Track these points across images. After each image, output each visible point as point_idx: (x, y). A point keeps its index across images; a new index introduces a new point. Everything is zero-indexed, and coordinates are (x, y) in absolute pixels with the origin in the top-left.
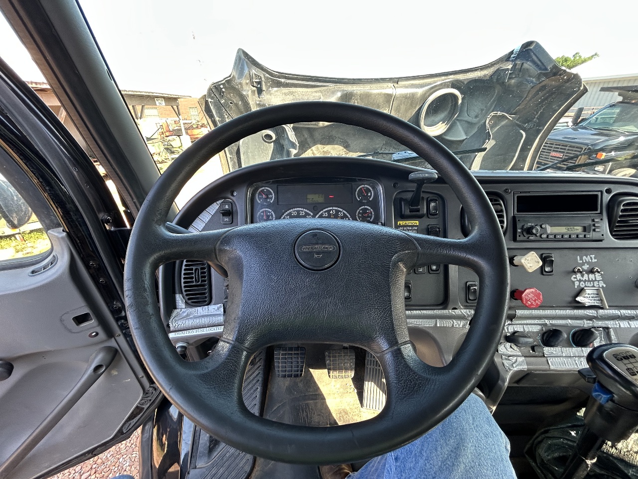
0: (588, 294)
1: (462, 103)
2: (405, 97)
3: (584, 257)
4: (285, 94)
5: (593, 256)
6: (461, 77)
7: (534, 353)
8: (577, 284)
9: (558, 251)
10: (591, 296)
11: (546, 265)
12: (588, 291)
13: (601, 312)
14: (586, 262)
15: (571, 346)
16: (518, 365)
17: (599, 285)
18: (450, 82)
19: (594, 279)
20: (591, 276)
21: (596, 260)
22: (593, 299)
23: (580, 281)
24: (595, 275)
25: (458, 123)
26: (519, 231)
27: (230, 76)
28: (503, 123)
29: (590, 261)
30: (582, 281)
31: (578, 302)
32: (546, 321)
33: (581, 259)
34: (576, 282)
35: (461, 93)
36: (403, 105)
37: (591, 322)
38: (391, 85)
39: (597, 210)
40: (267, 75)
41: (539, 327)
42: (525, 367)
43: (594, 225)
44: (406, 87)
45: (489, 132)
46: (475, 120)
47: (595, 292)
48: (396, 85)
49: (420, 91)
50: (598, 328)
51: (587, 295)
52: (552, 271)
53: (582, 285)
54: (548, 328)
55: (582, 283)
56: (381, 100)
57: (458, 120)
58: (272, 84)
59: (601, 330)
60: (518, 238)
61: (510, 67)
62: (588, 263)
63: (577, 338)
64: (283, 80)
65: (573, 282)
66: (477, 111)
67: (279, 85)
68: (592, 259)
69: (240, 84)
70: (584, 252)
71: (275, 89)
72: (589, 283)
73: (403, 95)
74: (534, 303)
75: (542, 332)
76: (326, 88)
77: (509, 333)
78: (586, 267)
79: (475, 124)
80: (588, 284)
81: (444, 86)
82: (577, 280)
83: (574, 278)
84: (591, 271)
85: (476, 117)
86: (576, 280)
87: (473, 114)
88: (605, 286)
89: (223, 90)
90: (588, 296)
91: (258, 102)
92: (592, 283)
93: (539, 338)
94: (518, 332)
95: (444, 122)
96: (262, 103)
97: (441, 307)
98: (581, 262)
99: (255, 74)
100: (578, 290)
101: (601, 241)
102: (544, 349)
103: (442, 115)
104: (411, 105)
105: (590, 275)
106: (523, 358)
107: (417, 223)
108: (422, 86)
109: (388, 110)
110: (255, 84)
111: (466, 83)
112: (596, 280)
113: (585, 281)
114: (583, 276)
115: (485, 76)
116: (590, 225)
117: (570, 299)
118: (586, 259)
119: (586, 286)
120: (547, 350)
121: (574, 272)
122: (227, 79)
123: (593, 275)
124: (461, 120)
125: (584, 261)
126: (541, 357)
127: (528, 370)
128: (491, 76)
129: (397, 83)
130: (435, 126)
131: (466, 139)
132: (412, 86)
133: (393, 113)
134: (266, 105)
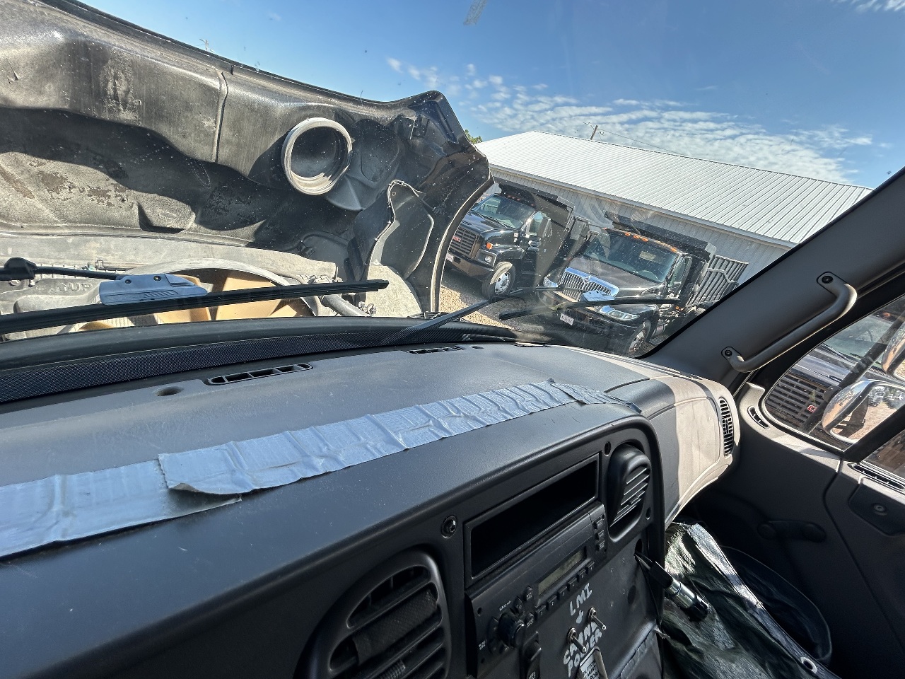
1: (353, 152)
3: (578, 598)
5: (588, 587)
17: (594, 640)
18: (332, 109)
20: (587, 631)
21: (591, 591)
23: (574, 655)
25: (349, 183)
28: (409, 199)
29: (585, 599)
30: (577, 652)
33: (574, 605)
34: (569, 664)
35: (351, 136)
36: (246, 121)
38: (215, 70)
43: (597, 537)
45: (391, 208)
46: (373, 184)
47: (592, 659)
48: (228, 76)
53: (577, 661)
57: (348, 176)
61: (414, 118)
62: (583, 606)
65: (566, 668)
66: (374, 170)
68: (586, 595)
73: (244, 101)
78: (580, 618)
79: (373, 190)
81: (323, 112)
82: (571, 658)
83: (567, 657)
84: (586, 622)
85: (374, 179)
87: (369, 173)
88: (601, 635)
92: (588, 644)
95: (327, 175)
98: (575, 611)
104: (264, 127)
105: (585, 629)
109: (212, 121)
111: (357, 119)
112: (591, 634)
113: (580, 650)
115: (383, 119)
121: (567, 643)
123: (588, 626)
124: (353, 178)
125: (578, 607)
128: (392, 124)
129: (232, 73)
130: (313, 178)
131: (361, 210)
132: (264, 91)
133: (226, 131)
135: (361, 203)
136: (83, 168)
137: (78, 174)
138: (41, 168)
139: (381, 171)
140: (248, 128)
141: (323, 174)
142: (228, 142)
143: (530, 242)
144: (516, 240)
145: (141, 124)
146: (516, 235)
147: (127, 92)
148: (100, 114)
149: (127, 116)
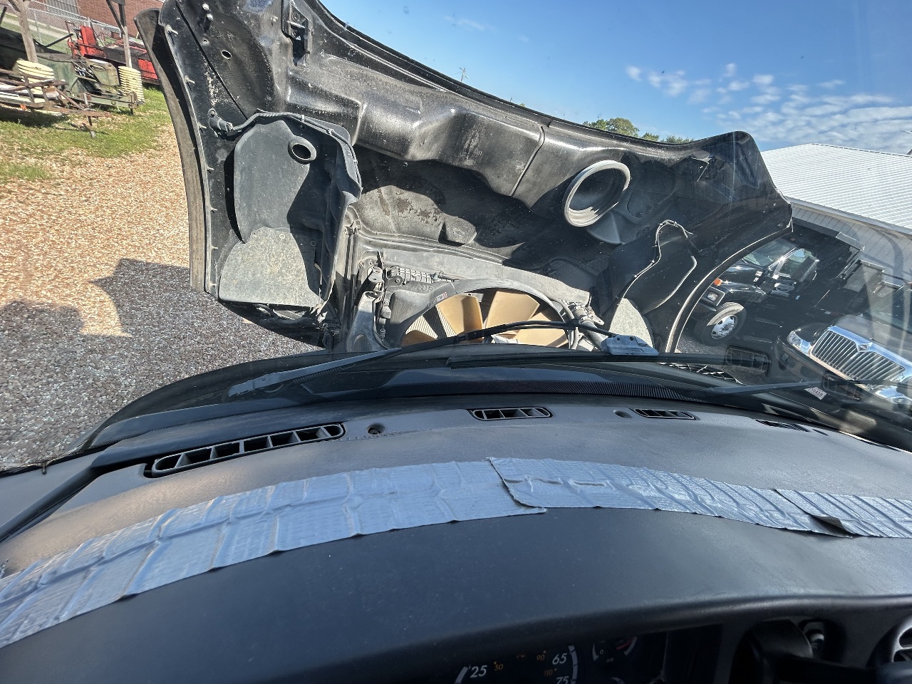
1: (628, 190)
2: (555, 153)
6: (639, 150)
18: (622, 152)
25: (612, 216)
35: (632, 175)
36: (548, 165)
38: (538, 125)
40: (321, 22)
44: (560, 137)
45: (657, 247)
46: (635, 219)
48: (546, 128)
49: (578, 152)
56: (519, 146)
57: (614, 212)
58: (327, 44)
61: (706, 160)
64: (351, 45)
66: (641, 207)
69: (256, 18)
71: (333, 57)
73: (553, 149)
76: (430, 91)
85: (638, 215)
87: (634, 208)
89: (210, 16)
91: (290, 73)
95: (594, 209)
96: (299, 78)
99: (295, 10)
103: (594, 197)
104: (560, 168)
108: (583, 144)
109: (523, 165)
110: (291, 31)
111: (642, 161)
115: (669, 160)
124: (619, 215)
129: (548, 126)
130: (582, 211)
131: (620, 244)
132: (570, 140)
133: (530, 173)
134: (309, 85)
135: (621, 238)
136: (423, 196)
137: (418, 200)
138: (401, 196)
139: (649, 208)
140: (547, 169)
141: (591, 208)
142: (528, 181)
143: (777, 285)
144: (757, 279)
145: (475, 169)
146: (759, 274)
147: (475, 147)
148: (453, 162)
149: (468, 163)
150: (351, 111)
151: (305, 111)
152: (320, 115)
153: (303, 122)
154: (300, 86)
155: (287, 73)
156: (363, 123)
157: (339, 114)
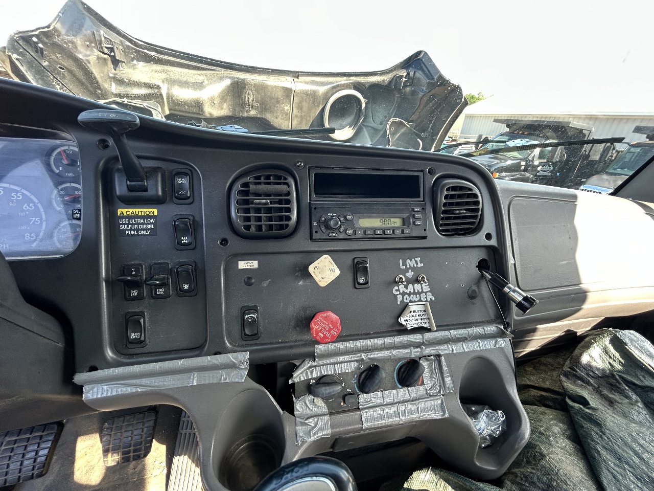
0: (414, 312)
1: (366, 107)
2: (306, 93)
3: (408, 261)
4: (156, 71)
5: (418, 259)
6: (362, 79)
7: (345, 405)
8: (400, 298)
9: (375, 254)
10: (417, 314)
11: (359, 274)
12: (413, 308)
13: (428, 336)
14: (410, 268)
15: (395, 388)
16: (318, 431)
17: (426, 298)
18: (352, 83)
19: (420, 291)
20: (417, 287)
21: (422, 265)
22: (420, 317)
23: (403, 294)
24: (421, 284)
25: (364, 129)
26: (315, 224)
27: (48, 27)
28: (403, 130)
29: (415, 266)
30: (406, 293)
31: (401, 325)
32: (363, 355)
33: (404, 264)
34: (398, 296)
35: (364, 98)
36: (304, 102)
37: (419, 349)
38: (290, 79)
39: (419, 197)
40: (128, 43)
41: (354, 366)
42: (328, 432)
43: (414, 216)
44: (307, 83)
45: (389, 137)
46: (380, 127)
47: (422, 308)
48: (296, 80)
49: (322, 90)
50: (429, 356)
51: (412, 313)
52: (367, 283)
53: (407, 299)
54: (367, 366)
55: (406, 296)
56: (280, 94)
57: (364, 125)
58: (137, 56)
59: (432, 359)
60: (315, 236)
61: (405, 74)
62: (413, 269)
63: (403, 374)
64: (153, 53)
65: (395, 296)
66: (381, 118)
67: (148, 59)
68: (417, 264)
69: (73, 43)
70: (408, 253)
71: (142, 64)
72: (415, 296)
73: (303, 91)
74: (328, 335)
75: (358, 372)
76: (213, 72)
77: (313, 379)
78: (410, 274)
79: (380, 130)
80: (414, 298)
81: (347, 86)
82: (400, 294)
83: (396, 290)
84: (417, 281)
85: (381, 124)
86: (398, 293)
87: (378, 120)
88: (433, 299)
89: (40, 45)
90: (415, 314)
91: (111, 75)
92: (418, 296)
93: (354, 381)
94: (326, 376)
95: (350, 127)
96: (118, 77)
97: (197, 353)
98: (404, 267)
99: (105, 38)
100: (402, 307)
101: (425, 238)
102: (360, 397)
103: (350, 119)
104: (314, 102)
105: (416, 285)
106: (327, 418)
107: (155, 211)
108: (323, 84)
109: (289, 106)
110: (106, 51)
111: (367, 86)
112: (422, 292)
113: (410, 294)
114: (406, 287)
115: (384, 81)
116: (409, 216)
117: (390, 321)
118: (410, 263)
119: (411, 301)
120: (363, 397)
121: (396, 283)
122: (42, 30)
123: (419, 284)
124: (368, 126)
125: (408, 267)
126: (353, 410)
127: (333, 435)
128: (390, 83)
129: (298, 78)
130: (343, 130)
132: (313, 83)
133: (295, 111)
134: (125, 80)
135: (372, 140)
139: (386, 117)
140: (305, 106)
141: (348, 126)
142: (296, 116)
143: (539, 169)
144: (523, 168)
145: (259, 116)
146: (523, 163)
147: (253, 101)
148: (243, 114)
149: (253, 113)
150: (156, 91)
151: (128, 96)
152: (137, 97)
153: (126, 102)
154: (120, 82)
155: (108, 75)
156: (168, 98)
157: (150, 94)
